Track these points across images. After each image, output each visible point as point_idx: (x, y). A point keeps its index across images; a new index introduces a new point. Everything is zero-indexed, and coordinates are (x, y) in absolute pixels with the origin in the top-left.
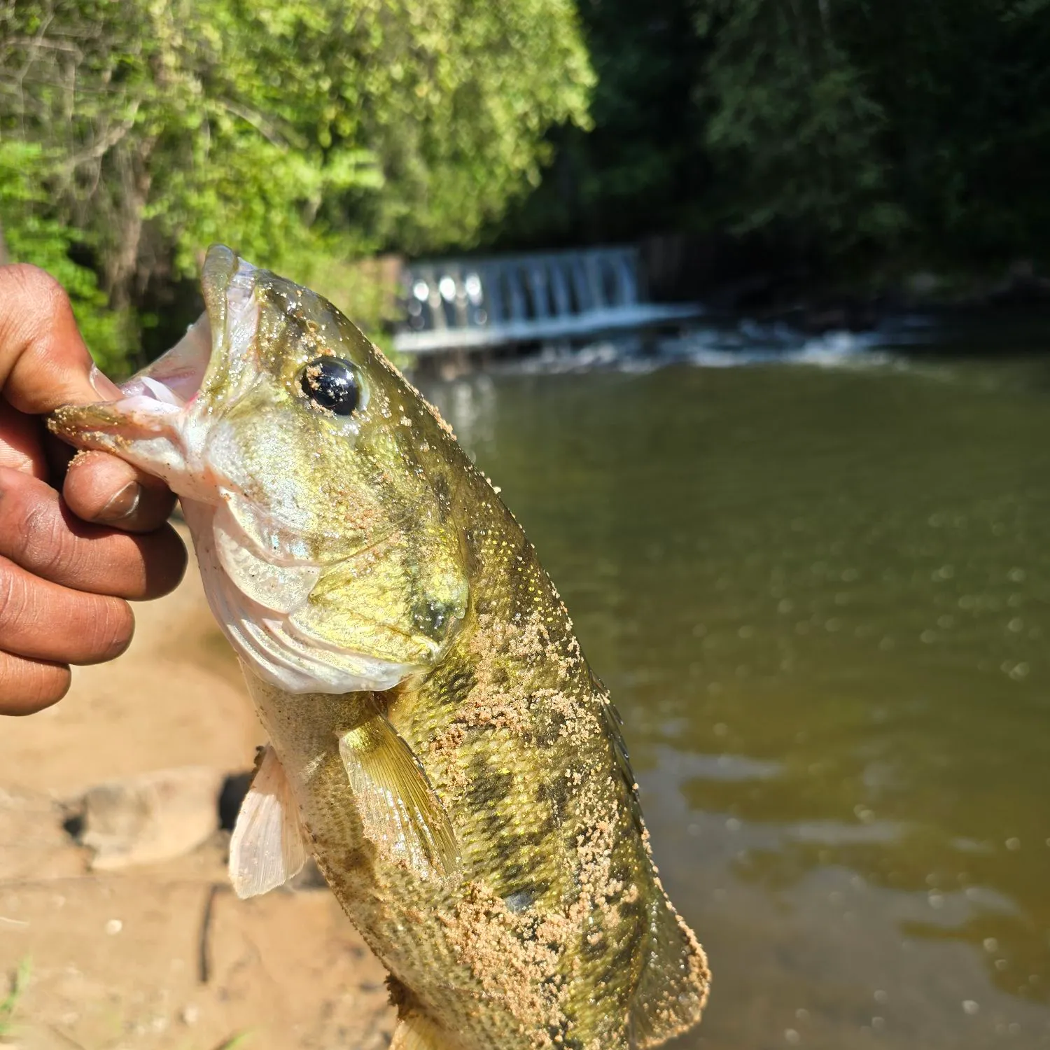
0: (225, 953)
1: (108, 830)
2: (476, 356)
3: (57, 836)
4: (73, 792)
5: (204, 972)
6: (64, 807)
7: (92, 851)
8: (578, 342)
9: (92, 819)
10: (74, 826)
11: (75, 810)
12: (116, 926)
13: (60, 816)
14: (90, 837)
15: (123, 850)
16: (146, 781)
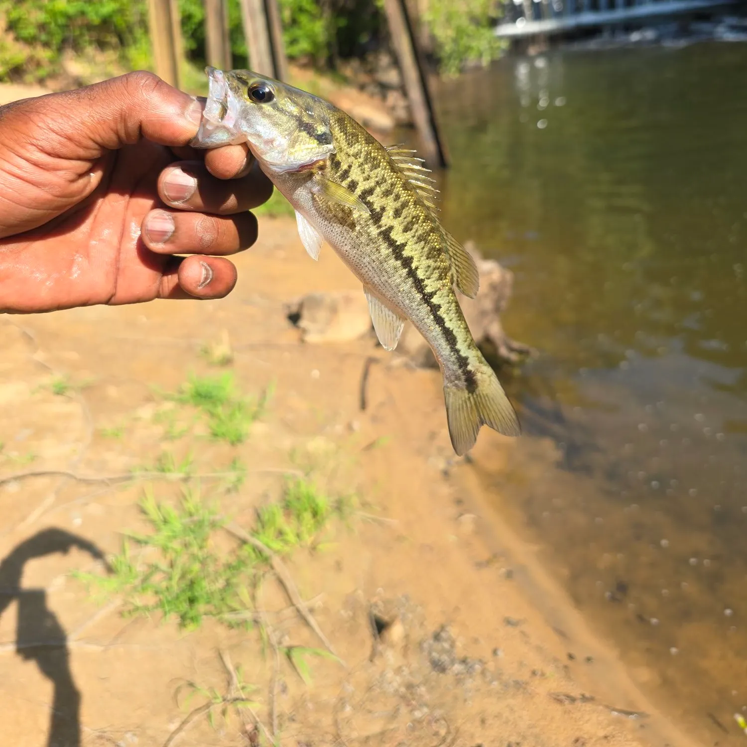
0: (375, 397)
1: (313, 320)
2: (553, 38)
3: (285, 323)
4: (294, 300)
5: (363, 405)
6: (289, 307)
7: (304, 331)
8: (630, 26)
9: (305, 313)
10: (294, 318)
11: (294, 309)
12: (316, 373)
13: (286, 312)
14: (304, 323)
15: (322, 332)
16: (336, 295)
